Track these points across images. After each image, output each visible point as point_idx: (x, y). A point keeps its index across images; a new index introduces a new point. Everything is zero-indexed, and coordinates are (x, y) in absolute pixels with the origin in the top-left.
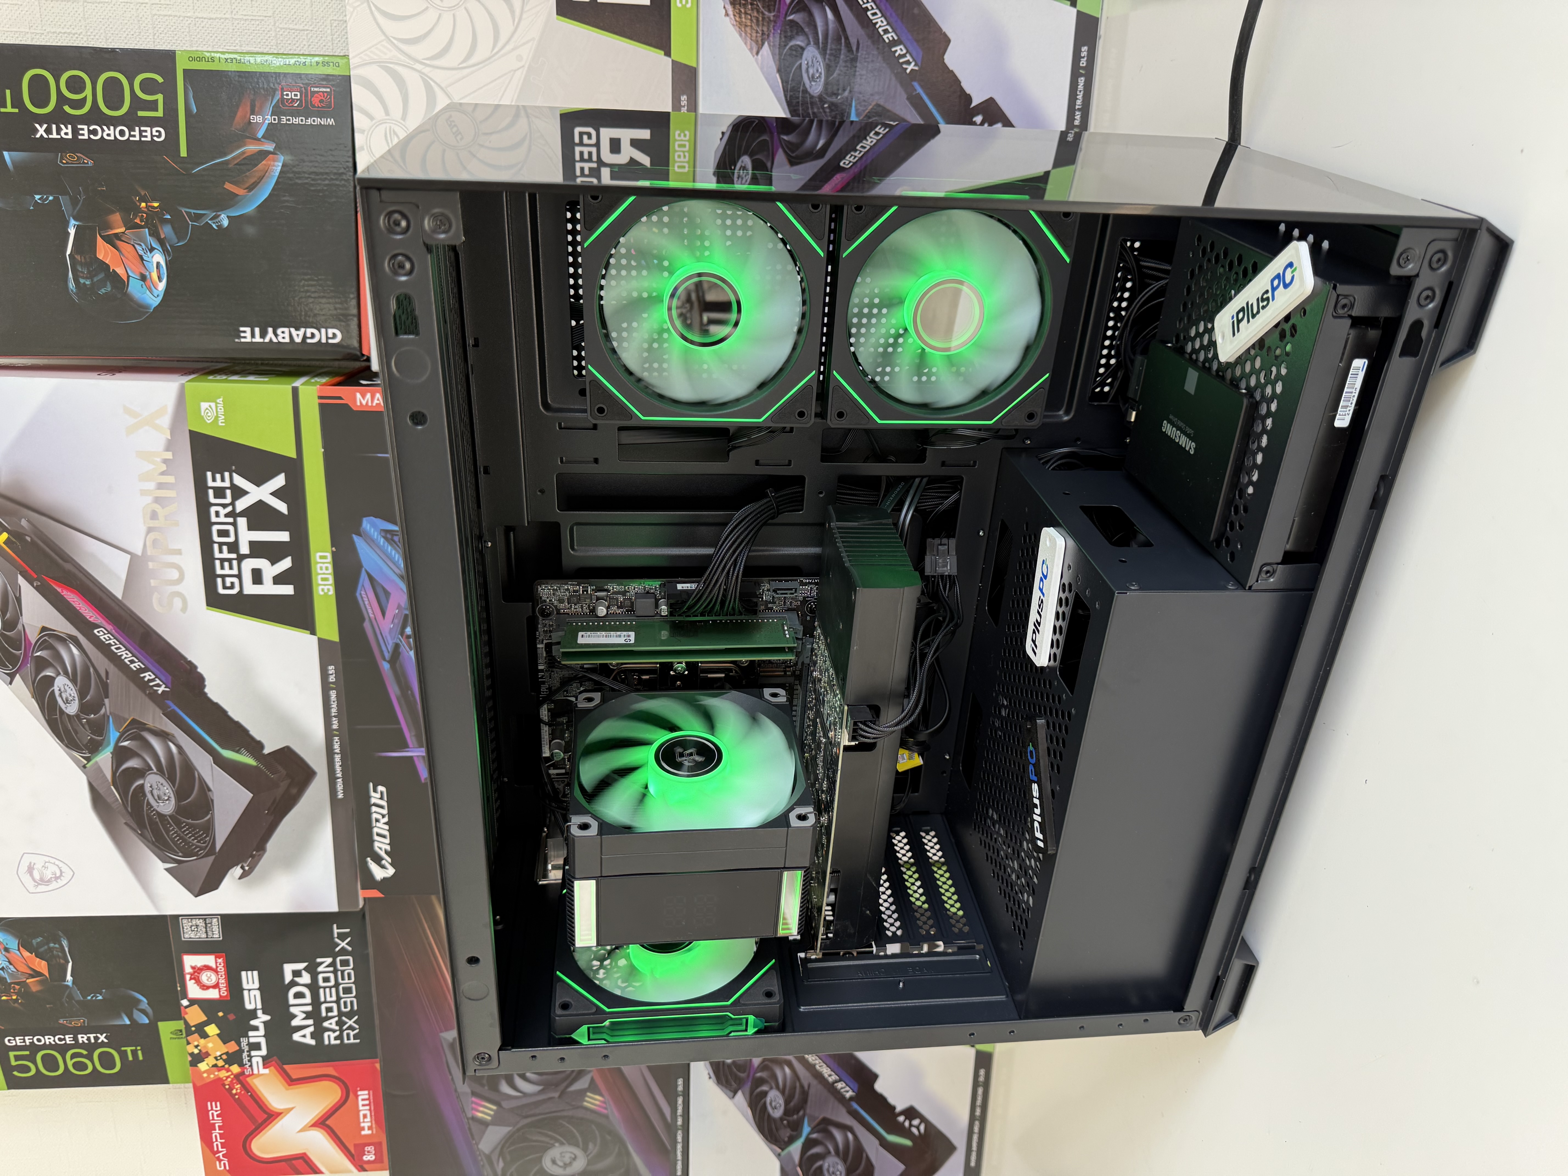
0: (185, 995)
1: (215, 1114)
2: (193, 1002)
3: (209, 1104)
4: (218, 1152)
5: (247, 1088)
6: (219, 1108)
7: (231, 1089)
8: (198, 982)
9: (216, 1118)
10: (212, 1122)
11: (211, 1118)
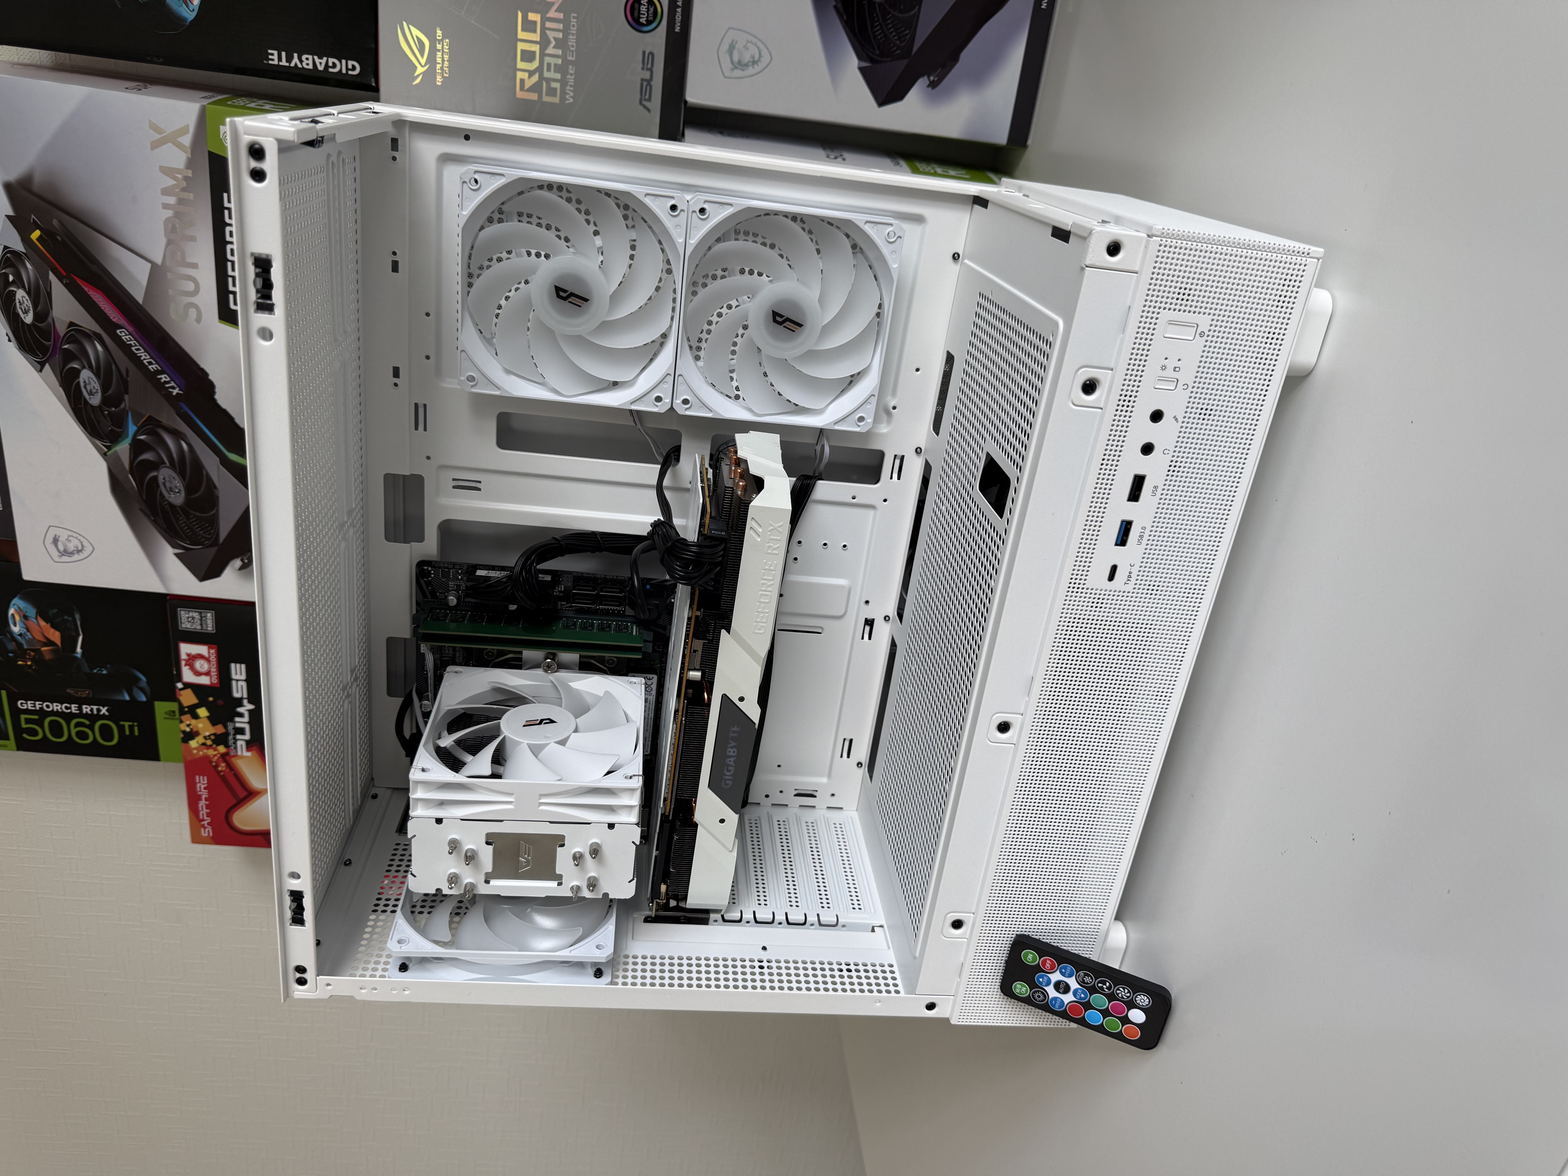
0: (179, 678)
1: (203, 786)
2: (187, 685)
3: (197, 777)
4: (203, 820)
5: (231, 767)
6: (206, 782)
7: (217, 766)
8: (192, 668)
9: (203, 790)
10: (200, 793)
11: (198, 790)
